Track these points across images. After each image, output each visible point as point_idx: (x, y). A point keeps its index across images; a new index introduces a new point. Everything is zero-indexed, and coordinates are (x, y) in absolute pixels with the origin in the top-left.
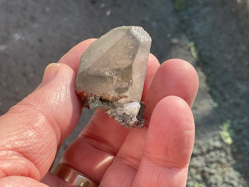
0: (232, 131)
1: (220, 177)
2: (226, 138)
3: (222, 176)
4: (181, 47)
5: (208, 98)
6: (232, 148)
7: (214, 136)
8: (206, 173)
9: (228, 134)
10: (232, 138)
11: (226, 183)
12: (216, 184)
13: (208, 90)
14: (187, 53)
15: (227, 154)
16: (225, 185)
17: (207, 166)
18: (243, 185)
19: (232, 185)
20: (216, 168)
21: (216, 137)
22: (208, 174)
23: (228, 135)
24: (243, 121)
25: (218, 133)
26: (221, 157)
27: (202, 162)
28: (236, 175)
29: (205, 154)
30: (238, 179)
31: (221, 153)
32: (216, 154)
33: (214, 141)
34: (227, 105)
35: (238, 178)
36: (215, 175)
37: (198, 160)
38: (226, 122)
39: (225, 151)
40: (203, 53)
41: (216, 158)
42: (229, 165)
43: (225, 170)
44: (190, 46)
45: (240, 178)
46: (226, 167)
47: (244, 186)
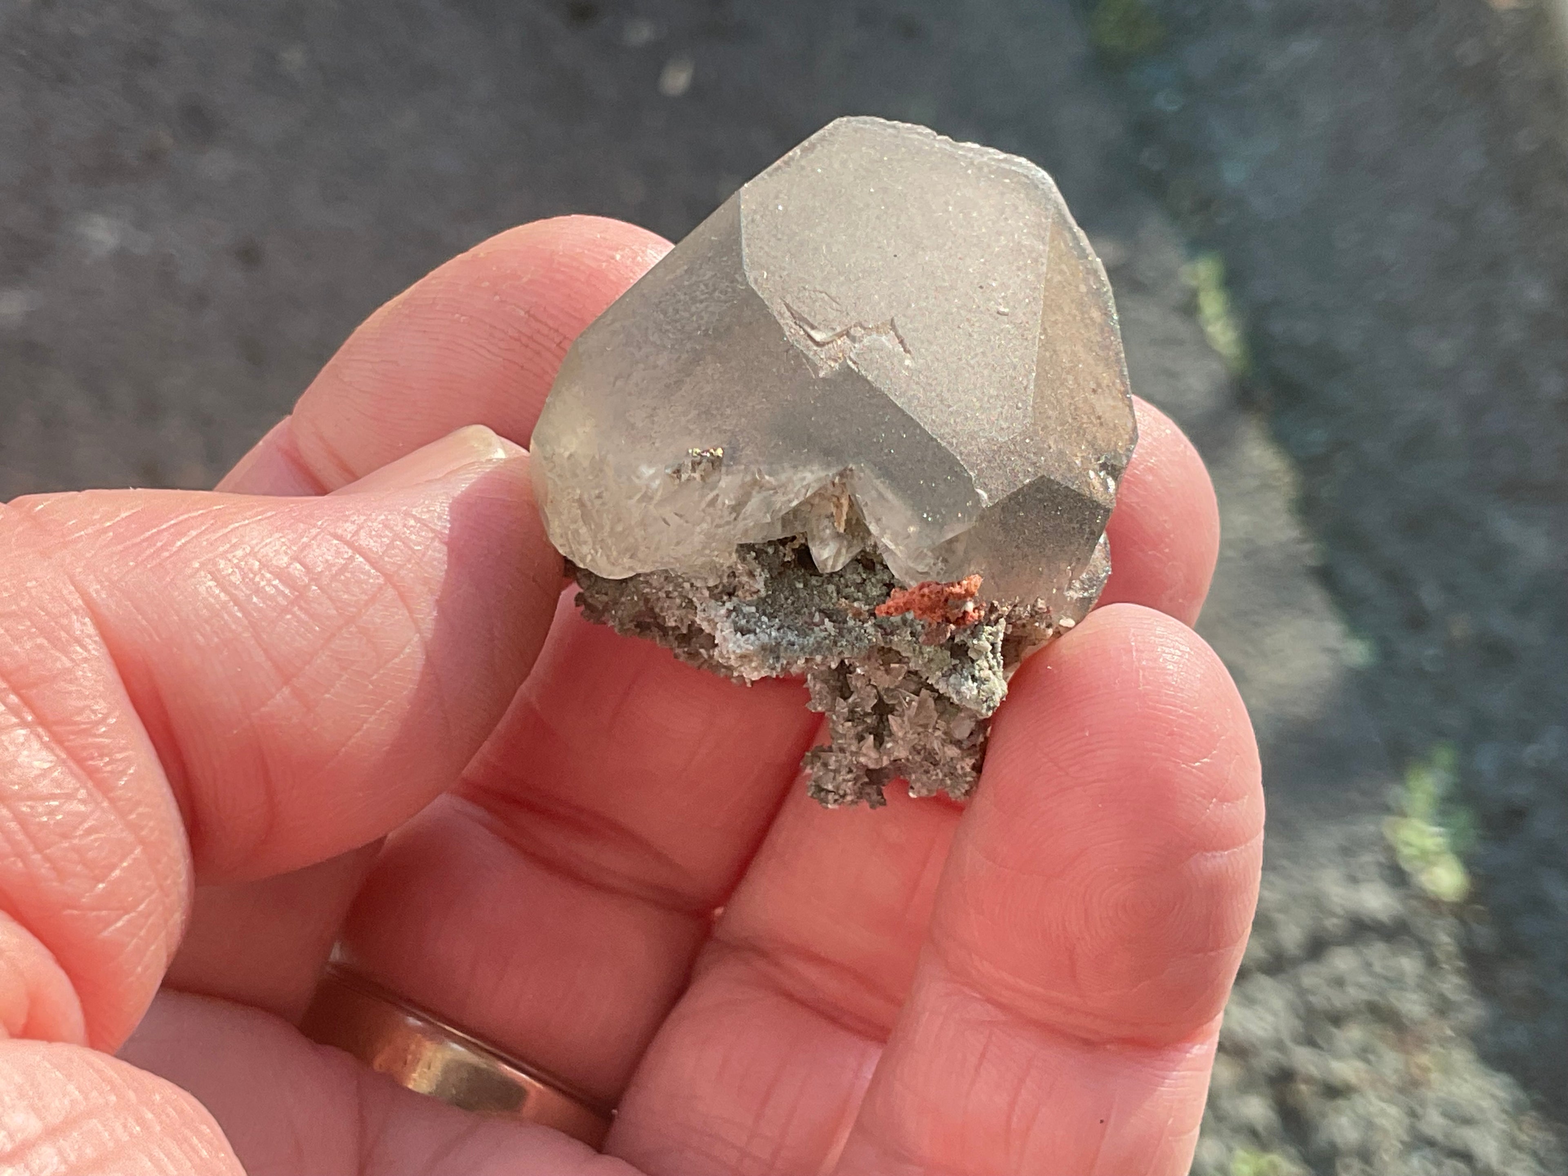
0: (1463, 817)
1: (1393, 1111)
2: (1428, 859)
3: (1402, 1098)
5: (1307, 612)
7: (1347, 851)
8: (1303, 1087)
9: (1441, 835)
11: (1431, 1143)
12: (1365, 1155)
13: (1311, 562)
14: (1177, 325)
16: (1424, 1157)
17: (1311, 1042)
18: (1535, 1154)
19: (1466, 1156)
20: (1364, 1053)
22: (1315, 1089)
23: (1440, 840)
24: (1531, 753)
25: (1371, 828)
26: (1397, 981)
27: (1275, 1014)
28: (1493, 1096)
29: (1295, 962)
30: (1504, 1116)
31: (1396, 956)
32: (1368, 965)
34: (1430, 652)
35: (1505, 1112)
36: (1356, 1097)
37: (1252, 1001)
38: (1427, 761)
39: (1424, 946)
41: (1361, 986)
42: (1449, 1032)
43: (1419, 1066)
44: (1194, 283)
45: (1516, 1112)
46: (1428, 1042)
47: (1541, 1162)
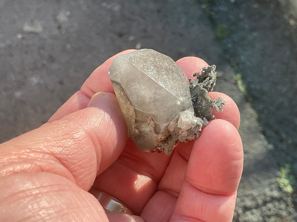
0: (292, 177)
2: (285, 186)
4: (226, 80)
5: (261, 139)
6: (293, 197)
7: (270, 184)
10: (293, 186)
15: (287, 205)
21: (274, 186)
23: (288, 182)
25: (275, 180)
26: (280, 209)
27: (258, 216)
29: (261, 206)
31: (280, 204)
32: (275, 206)
33: (271, 190)
34: (284, 146)
37: (253, 214)
39: (285, 202)
40: (252, 86)
41: (274, 211)
42: (291, 219)
44: (236, 79)
